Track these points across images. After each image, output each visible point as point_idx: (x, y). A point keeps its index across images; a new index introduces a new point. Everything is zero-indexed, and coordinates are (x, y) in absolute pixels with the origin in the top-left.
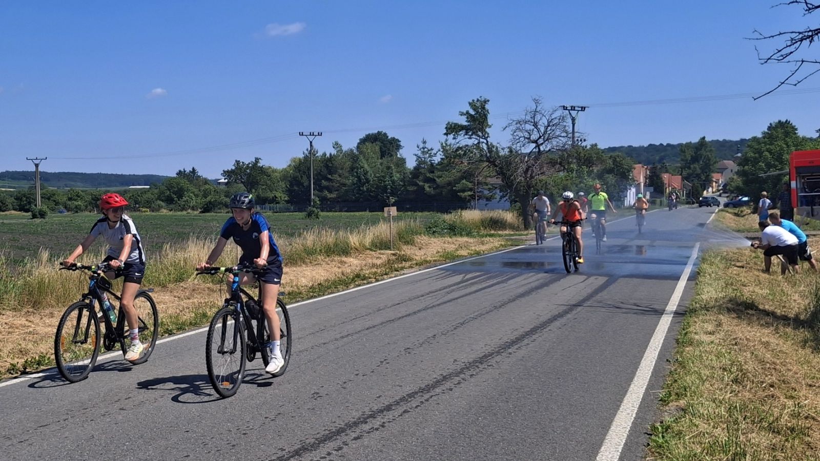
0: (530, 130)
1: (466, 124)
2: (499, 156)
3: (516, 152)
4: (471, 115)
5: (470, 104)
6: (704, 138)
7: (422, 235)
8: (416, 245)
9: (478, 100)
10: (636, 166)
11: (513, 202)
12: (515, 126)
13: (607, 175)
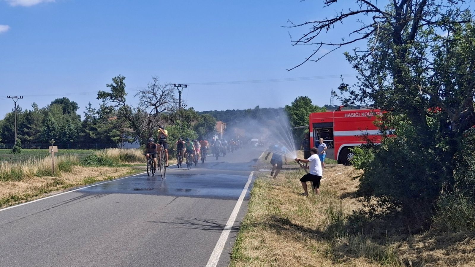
0: (151, 97)
1: (111, 92)
2: (132, 114)
3: (143, 111)
4: (114, 87)
5: (113, 79)
6: (258, 106)
7: (78, 165)
8: (73, 172)
9: (118, 77)
10: (217, 122)
11: (141, 144)
12: (142, 95)
13: (200, 128)
